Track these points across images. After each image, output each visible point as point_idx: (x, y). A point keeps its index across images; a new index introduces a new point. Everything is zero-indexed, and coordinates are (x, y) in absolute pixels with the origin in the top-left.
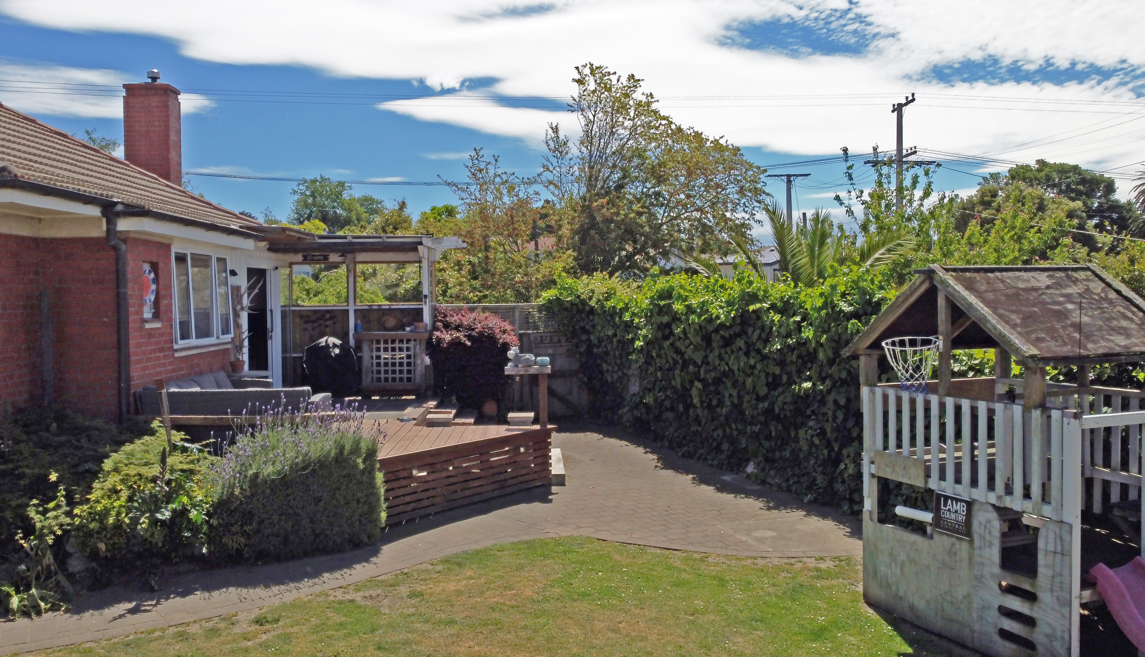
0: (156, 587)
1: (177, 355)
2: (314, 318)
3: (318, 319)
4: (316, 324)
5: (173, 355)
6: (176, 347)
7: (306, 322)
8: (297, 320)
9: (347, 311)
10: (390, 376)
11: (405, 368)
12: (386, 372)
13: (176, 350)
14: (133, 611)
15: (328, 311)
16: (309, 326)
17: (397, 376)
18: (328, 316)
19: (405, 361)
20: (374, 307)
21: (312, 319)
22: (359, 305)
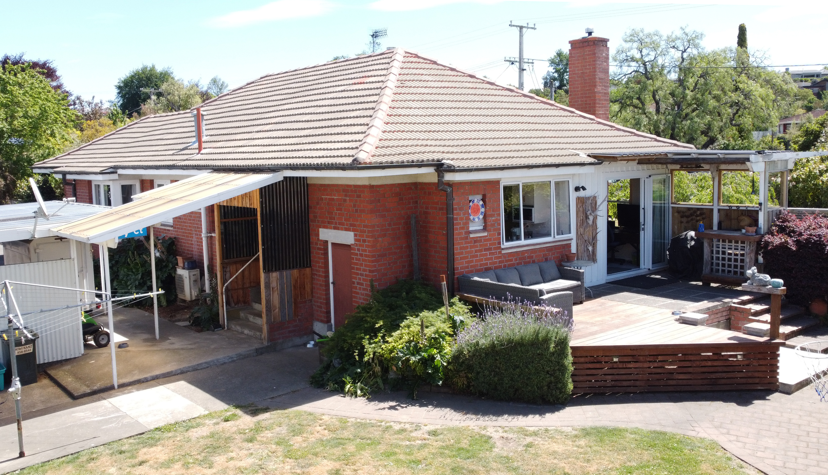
0: (415, 398)
1: (503, 252)
2: (688, 213)
3: (691, 215)
4: (690, 219)
5: (500, 253)
6: (502, 247)
7: (682, 217)
8: (676, 214)
9: (712, 210)
10: (726, 269)
11: (739, 264)
12: (723, 265)
13: (503, 249)
14: (391, 408)
15: (698, 209)
16: (684, 220)
17: (732, 269)
18: (698, 213)
19: (739, 258)
20: (733, 208)
21: (687, 214)
22: (723, 205)
